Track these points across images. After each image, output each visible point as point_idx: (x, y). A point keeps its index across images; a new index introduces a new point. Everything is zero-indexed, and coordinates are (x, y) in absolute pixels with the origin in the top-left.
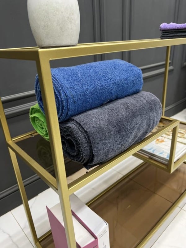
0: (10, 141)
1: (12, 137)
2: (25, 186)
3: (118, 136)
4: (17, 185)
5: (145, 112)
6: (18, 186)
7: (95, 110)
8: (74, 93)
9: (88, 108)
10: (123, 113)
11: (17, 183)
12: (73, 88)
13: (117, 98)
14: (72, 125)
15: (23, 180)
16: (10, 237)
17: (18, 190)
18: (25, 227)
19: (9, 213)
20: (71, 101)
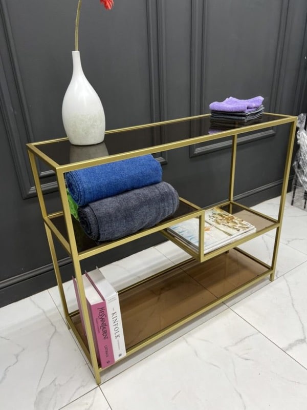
0: (46, 218)
1: (48, 213)
2: (59, 267)
3: (125, 221)
4: (51, 264)
5: (154, 202)
6: (53, 265)
7: (110, 199)
8: (90, 186)
9: (104, 197)
10: (134, 202)
11: (52, 262)
12: (90, 182)
13: (133, 188)
14: (87, 210)
15: (58, 260)
16: (44, 312)
17: (53, 269)
18: (59, 306)
19: (46, 291)
20: (87, 191)
